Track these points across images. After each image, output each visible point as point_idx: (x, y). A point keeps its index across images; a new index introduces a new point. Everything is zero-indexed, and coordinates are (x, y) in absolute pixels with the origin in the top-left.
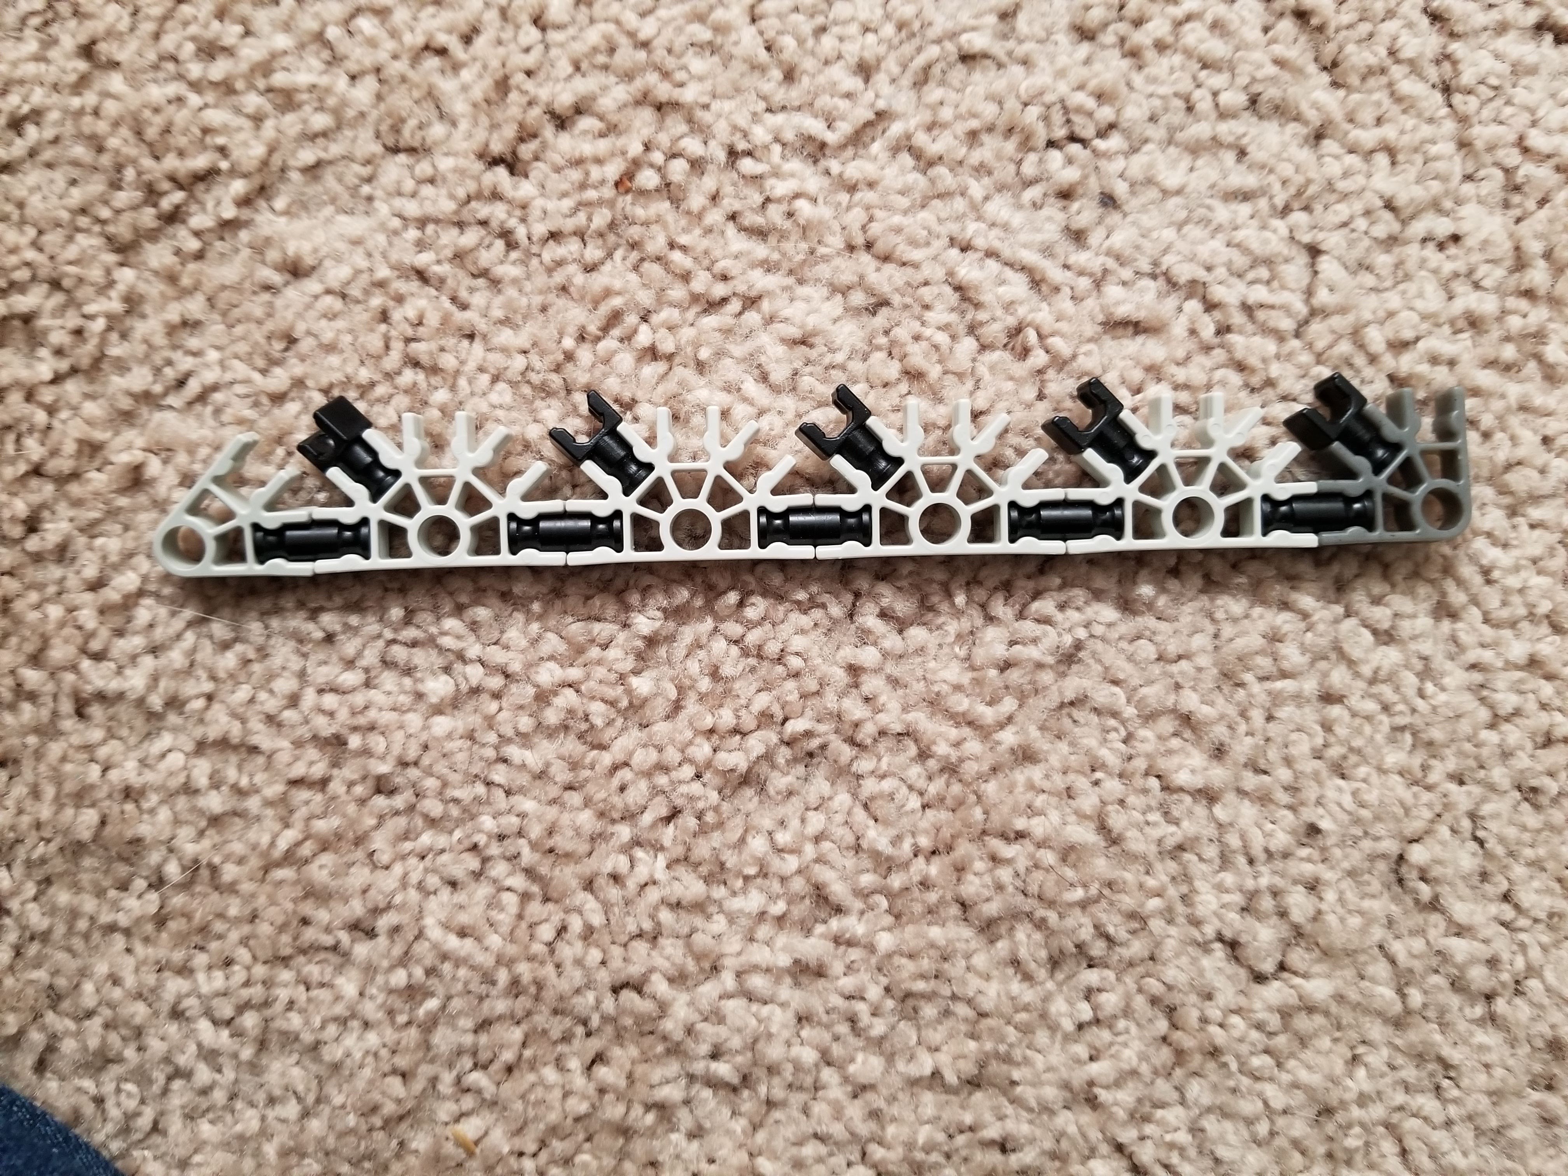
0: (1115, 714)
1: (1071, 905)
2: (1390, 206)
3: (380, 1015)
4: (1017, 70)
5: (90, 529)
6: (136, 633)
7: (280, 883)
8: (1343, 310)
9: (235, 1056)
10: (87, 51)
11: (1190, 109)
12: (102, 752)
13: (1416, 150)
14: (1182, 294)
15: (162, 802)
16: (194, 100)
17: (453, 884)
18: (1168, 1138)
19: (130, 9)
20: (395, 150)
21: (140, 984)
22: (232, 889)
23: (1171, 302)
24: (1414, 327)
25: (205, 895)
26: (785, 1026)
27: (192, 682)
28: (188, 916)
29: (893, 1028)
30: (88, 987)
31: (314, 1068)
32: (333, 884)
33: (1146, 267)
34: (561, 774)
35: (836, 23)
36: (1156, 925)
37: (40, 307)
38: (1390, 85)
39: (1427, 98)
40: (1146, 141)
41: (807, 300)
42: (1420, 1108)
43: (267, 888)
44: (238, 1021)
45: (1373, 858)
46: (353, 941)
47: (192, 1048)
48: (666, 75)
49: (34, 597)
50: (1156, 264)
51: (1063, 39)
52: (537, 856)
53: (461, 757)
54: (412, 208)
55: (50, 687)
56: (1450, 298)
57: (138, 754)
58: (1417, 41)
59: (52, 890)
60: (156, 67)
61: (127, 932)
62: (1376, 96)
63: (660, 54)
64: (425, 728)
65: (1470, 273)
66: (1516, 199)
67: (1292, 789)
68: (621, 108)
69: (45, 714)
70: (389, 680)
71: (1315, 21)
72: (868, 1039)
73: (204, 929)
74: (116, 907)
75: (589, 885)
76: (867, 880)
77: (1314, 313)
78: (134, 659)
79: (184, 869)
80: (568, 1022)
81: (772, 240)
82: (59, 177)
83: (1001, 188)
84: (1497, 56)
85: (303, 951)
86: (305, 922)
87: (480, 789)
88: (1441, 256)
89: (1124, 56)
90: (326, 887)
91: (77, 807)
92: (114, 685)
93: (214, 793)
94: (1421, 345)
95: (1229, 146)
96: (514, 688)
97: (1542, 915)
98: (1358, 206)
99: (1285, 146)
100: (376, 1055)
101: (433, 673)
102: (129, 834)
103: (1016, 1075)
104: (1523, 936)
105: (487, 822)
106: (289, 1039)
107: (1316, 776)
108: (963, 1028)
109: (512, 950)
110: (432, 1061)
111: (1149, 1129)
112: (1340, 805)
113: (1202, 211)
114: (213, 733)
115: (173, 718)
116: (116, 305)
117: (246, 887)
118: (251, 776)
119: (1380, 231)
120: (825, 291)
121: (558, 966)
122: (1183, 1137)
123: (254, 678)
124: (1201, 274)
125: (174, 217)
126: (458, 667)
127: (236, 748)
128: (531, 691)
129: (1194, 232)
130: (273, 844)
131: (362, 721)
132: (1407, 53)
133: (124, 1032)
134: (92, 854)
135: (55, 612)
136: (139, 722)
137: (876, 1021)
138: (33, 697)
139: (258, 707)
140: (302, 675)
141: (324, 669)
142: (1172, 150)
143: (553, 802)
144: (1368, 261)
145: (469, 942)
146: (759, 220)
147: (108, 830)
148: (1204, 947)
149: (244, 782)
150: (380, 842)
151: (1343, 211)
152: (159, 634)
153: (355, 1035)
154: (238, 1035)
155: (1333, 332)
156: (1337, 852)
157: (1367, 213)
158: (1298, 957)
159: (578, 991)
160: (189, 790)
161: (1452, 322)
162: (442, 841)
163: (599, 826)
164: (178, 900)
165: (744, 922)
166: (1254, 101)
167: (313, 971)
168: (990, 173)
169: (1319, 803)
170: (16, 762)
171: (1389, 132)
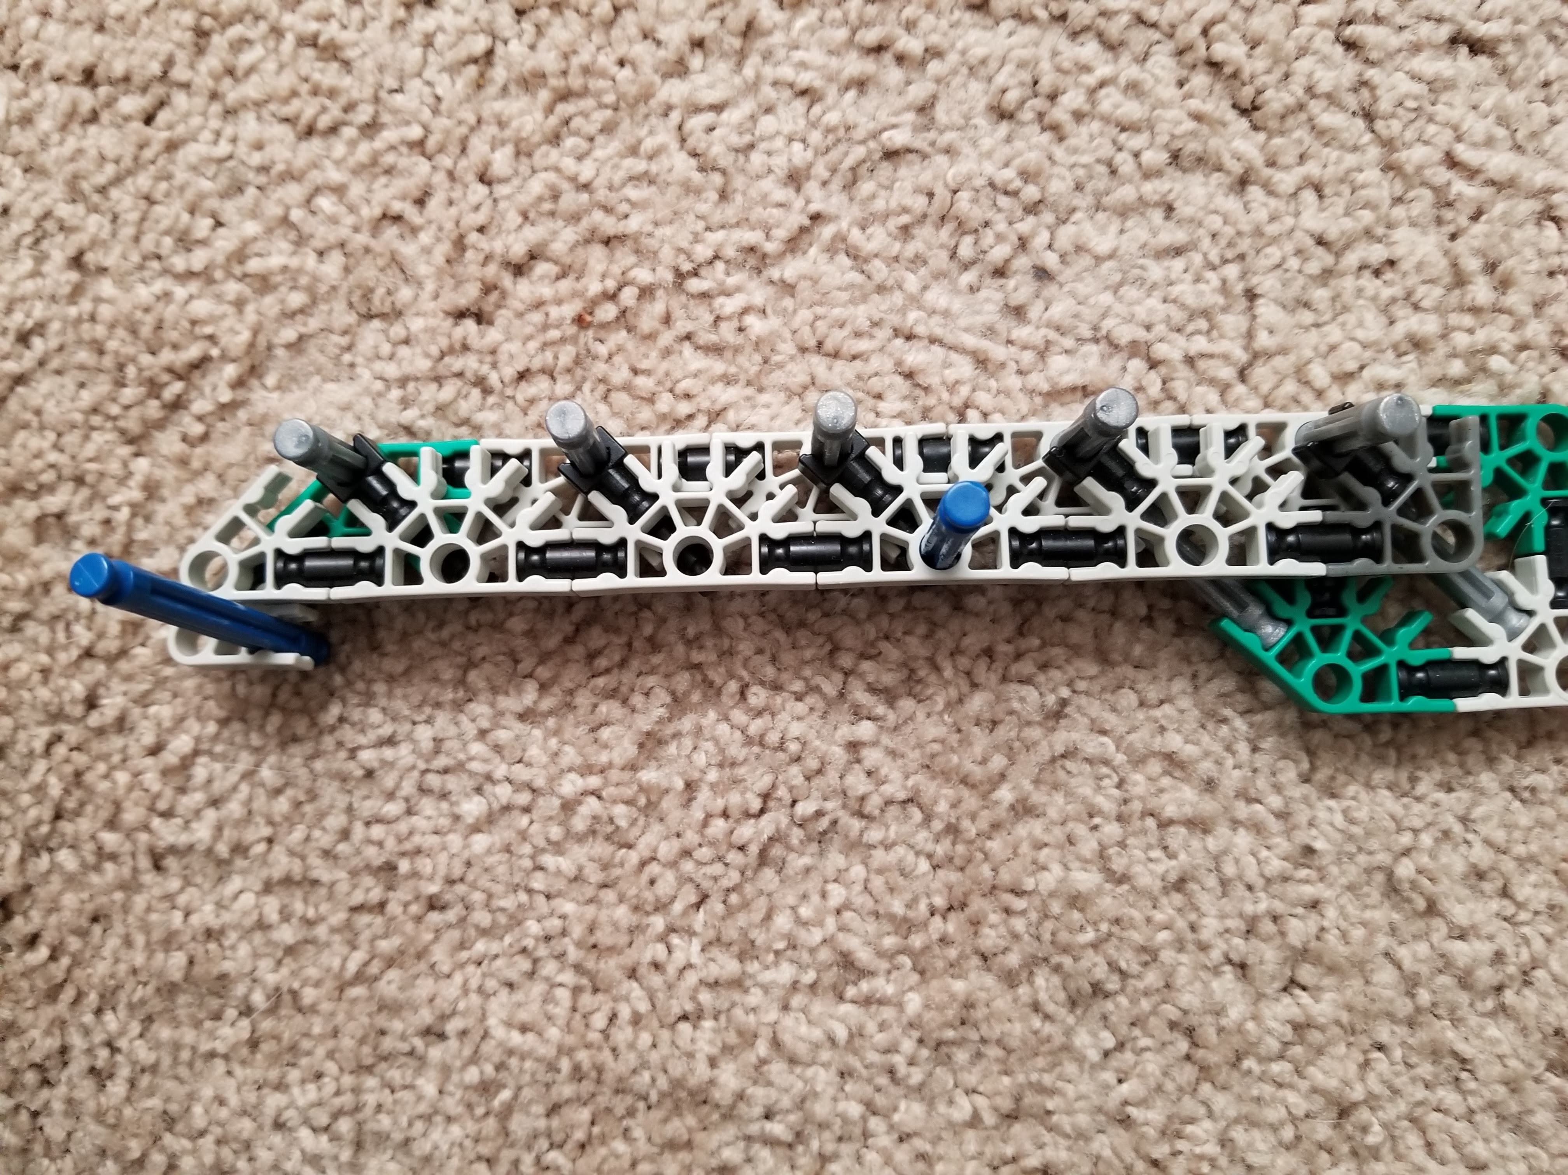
0: (1106, 762)
1: (1084, 947)
2: (1321, 241)
3: (460, 1109)
4: (941, 160)
5: (144, 700)
6: (195, 790)
7: (354, 1001)
8: (1283, 351)
9: (336, 1158)
10: (77, 262)
11: (1113, 172)
12: (182, 900)
13: (1342, 181)
14: (1125, 354)
15: (241, 938)
16: (180, 292)
17: (510, 985)
18: (1198, 1150)
19: (110, 216)
20: (370, 316)
21: (243, 1103)
22: (313, 1009)
23: (1115, 363)
24: (1356, 358)
25: (290, 1018)
26: (828, 1083)
27: (252, 828)
28: (277, 1038)
29: (930, 1074)
30: (198, 1110)
31: (407, 1161)
32: (401, 997)
33: (1087, 333)
34: (594, 875)
35: (762, 139)
36: (1167, 956)
37: (69, 504)
38: (1310, 119)
39: (1348, 129)
40: (1074, 210)
41: (767, 406)
42: (1441, 1101)
43: (344, 1005)
44: (334, 1127)
45: (1369, 871)
46: (427, 1045)
47: (297, 1155)
48: (608, 210)
49: (102, 767)
50: (1096, 328)
51: (981, 122)
52: (581, 954)
53: (501, 870)
54: (392, 370)
55: (127, 847)
56: (1392, 323)
57: (213, 897)
58: (1332, 74)
59: (155, 1027)
60: (141, 267)
61: (226, 1057)
62: (1297, 134)
63: (602, 194)
64: (466, 846)
65: (1408, 295)
66: (1448, 214)
67: (1282, 815)
68: (572, 249)
69: (126, 871)
70: (427, 806)
71: (1228, 70)
72: (908, 1087)
73: (293, 1048)
74: (212, 1035)
75: (632, 974)
76: (890, 942)
77: (1256, 356)
78: (197, 813)
79: (268, 998)
80: (629, 1100)
81: (728, 354)
82: (69, 381)
83: (938, 276)
84: (1415, 77)
85: (385, 1059)
86: (383, 1033)
87: (523, 897)
88: (1378, 282)
89: (1044, 129)
90: (395, 1001)
91: (167, 951)
92: (183, 839)
93: (285, 926)
94: (1366, 373)
95: (1157, 205)
96: (541, 801)
97: (1541, 908)
98: (1289, 247)
99: (1211, 197)
100: (461, 1145)
101: (467, 795)
102: (215, 971)
103: (1050, 1105)
104: (1525, 930)
105: (533, 927)
106: (381, 1138)
107: (1305, 800)
108: (995, 1068)
109: (570, 1040)
110: (512, 1146)
111: (1181, 1145)
112: (1332, 824)
113: (1137, 272)
114: (277, 873)
115: (240, 863)
116: (137, 495)
117: (326, 1007)
118: (316, 907)
119: (1313, 267)
120: (782, 396)
121: (614, 1050)
122: (1211, 1149)
123: (308, 817)
124: (1141, 334)
125: (177, 405)
126: (488, 787)
127: (298, 884)
128: (557, 802)
129: (1130, 292)
130: (343, 967)
131: (408, 846)
132: (1324, 86)
133: (235, 1146)
134: (185, 992)
135: (122, 777)
136: (211, 869)
137: (913, 1069)
138: (113, 857)
139: (313, 844)
140: (350, 809)
141: (368, 803)
142: (1101, 216)
143: (591, 901)
144: (1305, 298)
145: (530, 1037)
146: (713, 338)
147: (197, 970)
148: (1216, 971)
149: (311, 913)
150: (439, 954)
151: (1274, 253)
152: (218, 787)
153: (440, 1129)
154: (335, 1138)
155: (1277, 373)
156: (1334, 870)
157: (1299, 252)
158: (1306, 973)
159: (634, 1072)
160: (262, 926)
161: (1395, 347)
162: (495, 947)
163: (634, 919)
164: (267, 1025)
165: (778, 993)
166: (1175, 157)
167: (395, 1075)
168: (925, 263)
169: (1311, 824)
170: (107, 916)
171: (1312, 169)
